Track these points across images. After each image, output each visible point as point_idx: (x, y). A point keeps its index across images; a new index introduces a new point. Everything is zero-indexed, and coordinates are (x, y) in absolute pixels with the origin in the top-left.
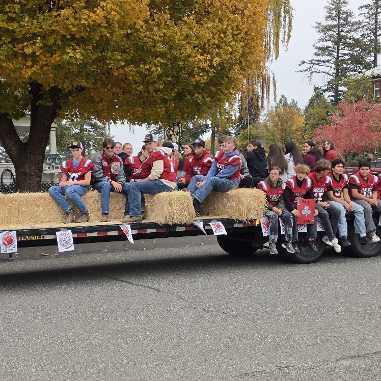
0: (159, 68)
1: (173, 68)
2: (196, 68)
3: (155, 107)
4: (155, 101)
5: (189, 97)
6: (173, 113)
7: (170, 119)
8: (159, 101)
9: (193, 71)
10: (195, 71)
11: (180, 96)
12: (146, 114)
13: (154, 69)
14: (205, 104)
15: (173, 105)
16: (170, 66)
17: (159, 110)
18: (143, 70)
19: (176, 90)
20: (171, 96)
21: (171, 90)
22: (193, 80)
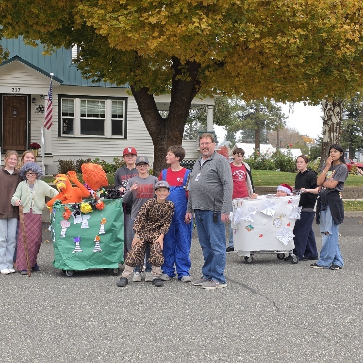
0: (298, 40)
1: (314, 40)
2: (342, 39)
3: (297, 83)
4: (297, 77)
5: (335, 72)
6: (317, 90)
7: (313, 96)
8: (301, 77)
9: (338, 43)
10: (341, 42)
11: (325, 71)
12: (286, 91)
13: (292, 41)
14: (354, 80)
15: (317, 81)
16: (311, 38)
17: (300, 86)
18: (280, 42)
19: (320, 65)
20: (314, 71)
21: (314, 65)
22: (338, 52)
